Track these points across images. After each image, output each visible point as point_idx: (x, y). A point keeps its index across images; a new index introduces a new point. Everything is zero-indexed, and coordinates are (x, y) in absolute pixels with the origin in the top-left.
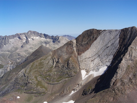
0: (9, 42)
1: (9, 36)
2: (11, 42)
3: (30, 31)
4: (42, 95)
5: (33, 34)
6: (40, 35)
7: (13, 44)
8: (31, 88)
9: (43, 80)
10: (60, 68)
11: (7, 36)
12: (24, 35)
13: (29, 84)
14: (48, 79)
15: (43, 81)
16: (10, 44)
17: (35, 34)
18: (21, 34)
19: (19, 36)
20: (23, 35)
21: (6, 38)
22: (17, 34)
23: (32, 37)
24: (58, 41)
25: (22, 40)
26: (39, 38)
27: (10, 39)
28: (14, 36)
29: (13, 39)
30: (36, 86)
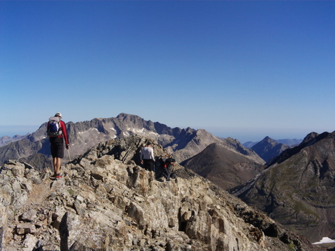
0: (78, 138)
1: (77, 123)
2: (81, 137)
3: (123, 115)
4: (312, 226)
5: (131, 123)
6: (147, 125)
7: (86, 142)
8: (285, 214)
9: (303, 199)
10: (331, 178)
11: (73, 124)
12: (111, 124)
13: (280, 207)
14: (312, 199)
15: (303, 202)
16: (80, 142)
17: (135, 122)
18: (104, 121)
19: (99, 125)
20: (109, 124)
21: (72, 129)
22: (96, 120)
23: (129, 129)
24: (195, 140)
25: (108, 133)
26: (144, 131)
27: (80, 130)
28: (87, 125)
29: (86, 132)
30: (294, 211)
